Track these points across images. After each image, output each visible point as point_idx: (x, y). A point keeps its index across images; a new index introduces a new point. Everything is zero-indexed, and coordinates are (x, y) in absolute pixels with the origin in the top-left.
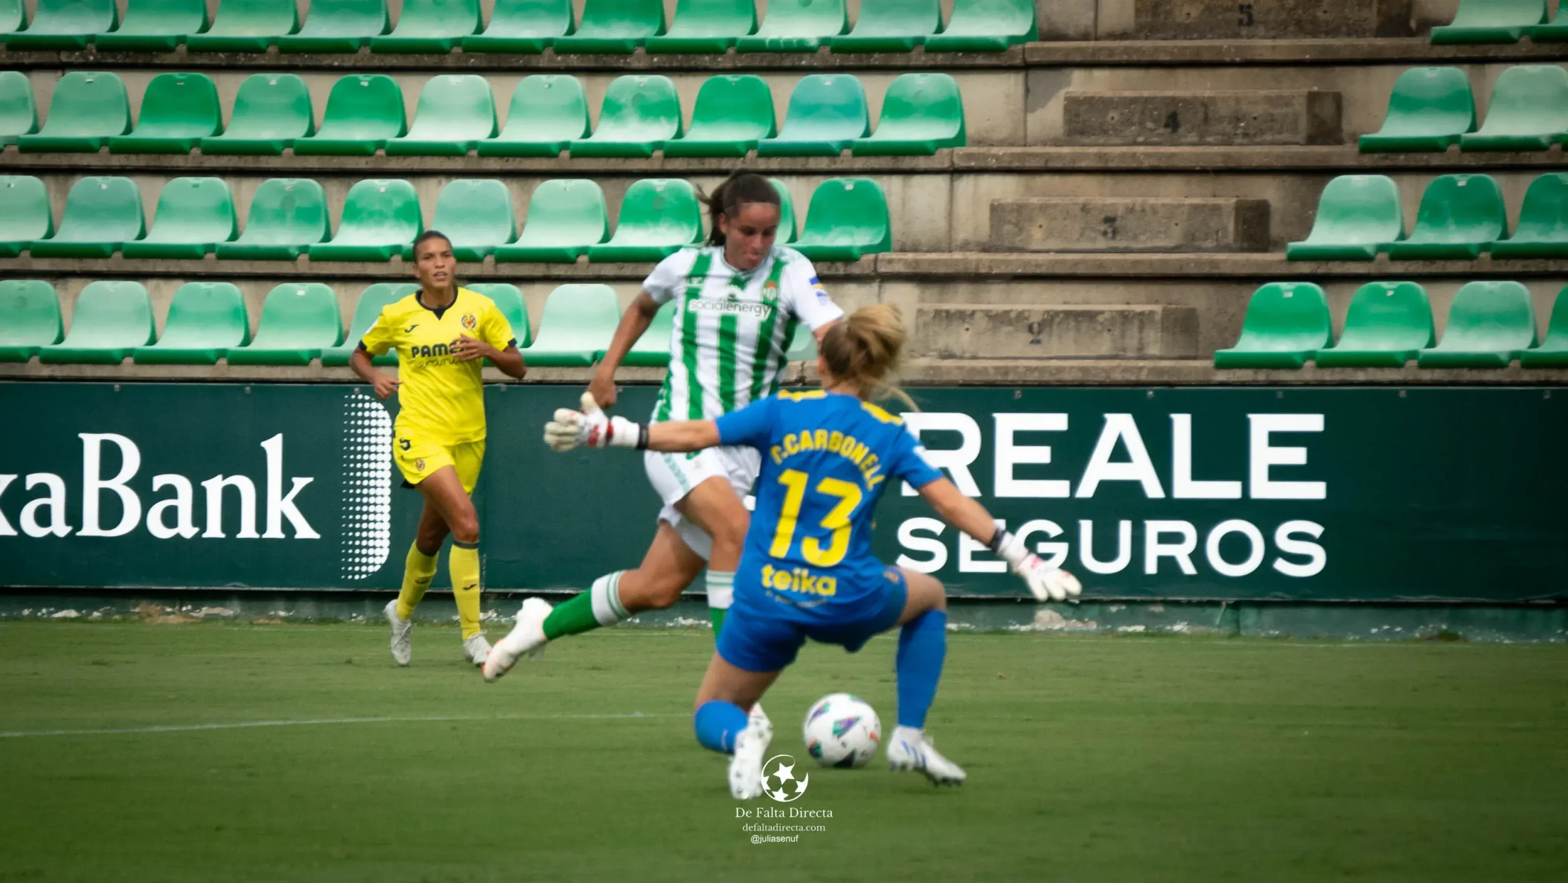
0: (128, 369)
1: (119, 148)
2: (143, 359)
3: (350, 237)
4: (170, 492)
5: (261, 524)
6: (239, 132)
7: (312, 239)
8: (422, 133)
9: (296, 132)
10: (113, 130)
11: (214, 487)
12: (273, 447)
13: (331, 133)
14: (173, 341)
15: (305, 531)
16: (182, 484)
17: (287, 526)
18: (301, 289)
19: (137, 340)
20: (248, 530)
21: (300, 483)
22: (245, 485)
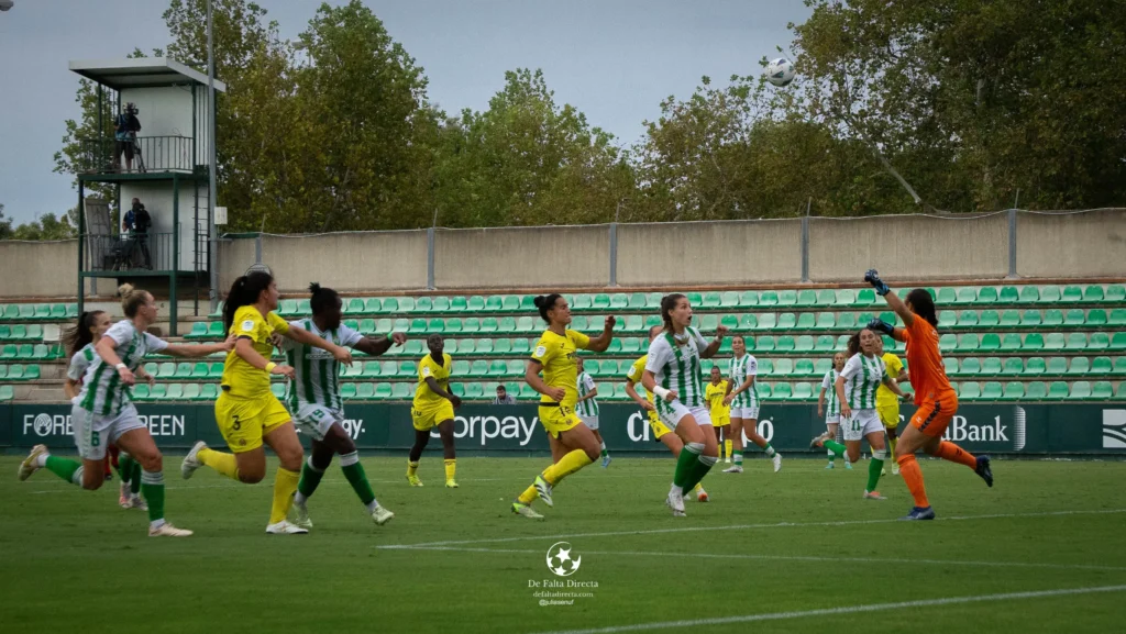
0: (974, 403)
1: (976, 351)
2: (977, 400)
3: (1029, 371)
4: (973, 430)
5: (995, 436)
6: (1004, 347)
7: (1019, 372)
8: (1047, 347)
9: (1018, 347)
10: (975, 347)
11: (984, 428)
12: (998, 419)
13: (1026, 347)
14: (985, 396)
15: (1005, 439)
16: (976, 428)
17: (1001, 438)
18: (1015, 383)
19: (977, 396)
20: (992, 439)
21: (1004, 427)
22: (991, 428)
